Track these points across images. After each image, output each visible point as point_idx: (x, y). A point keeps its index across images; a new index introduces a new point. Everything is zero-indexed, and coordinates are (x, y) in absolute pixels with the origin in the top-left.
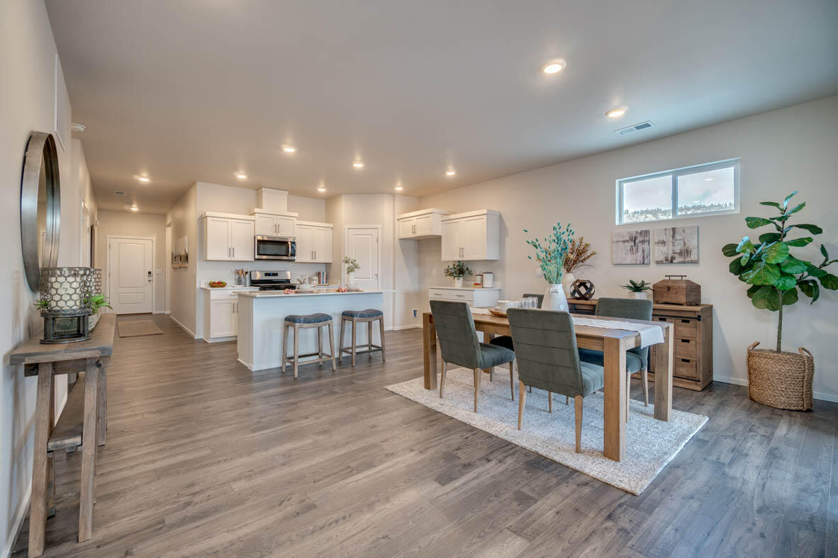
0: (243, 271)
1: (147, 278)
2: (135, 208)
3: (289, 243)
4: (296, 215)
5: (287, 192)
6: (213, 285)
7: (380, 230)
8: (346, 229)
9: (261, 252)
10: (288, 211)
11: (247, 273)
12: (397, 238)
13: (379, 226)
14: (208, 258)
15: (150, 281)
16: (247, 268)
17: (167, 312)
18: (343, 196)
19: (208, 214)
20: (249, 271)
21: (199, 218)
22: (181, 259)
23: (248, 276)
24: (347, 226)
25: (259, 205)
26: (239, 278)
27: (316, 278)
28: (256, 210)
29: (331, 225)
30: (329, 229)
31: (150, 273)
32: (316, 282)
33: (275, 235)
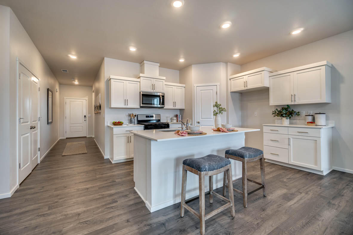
0: (133, 114)
1: (84, 119)
2: (76, 82)
3: (161, 96)
4: (164, 78)
5: (159, 64)
6: (115, 124)
7: (218, 87)
8: (195, 87)
9: (144, 103)
10: (159, 76)
11: (135, 116)
12: (229, 91)
13: (218, 84)
14: (112, 106)
15: (85, 120)
16: (135, 113)
17: (93, 136)
18: (192, 65)
19: (112, 77)
20: (137, 114)
21: (107, 80)
22: (98, 108)
23: (136, 118)
24: (196, 85)
25: (142, 71)
26: (131, 119)
27: (175, 118)
28: (141, 75)
29: (184, 85)
30: (183, 88)
31: (85, 116)
32: (175, 121)
33: (152, 91)
